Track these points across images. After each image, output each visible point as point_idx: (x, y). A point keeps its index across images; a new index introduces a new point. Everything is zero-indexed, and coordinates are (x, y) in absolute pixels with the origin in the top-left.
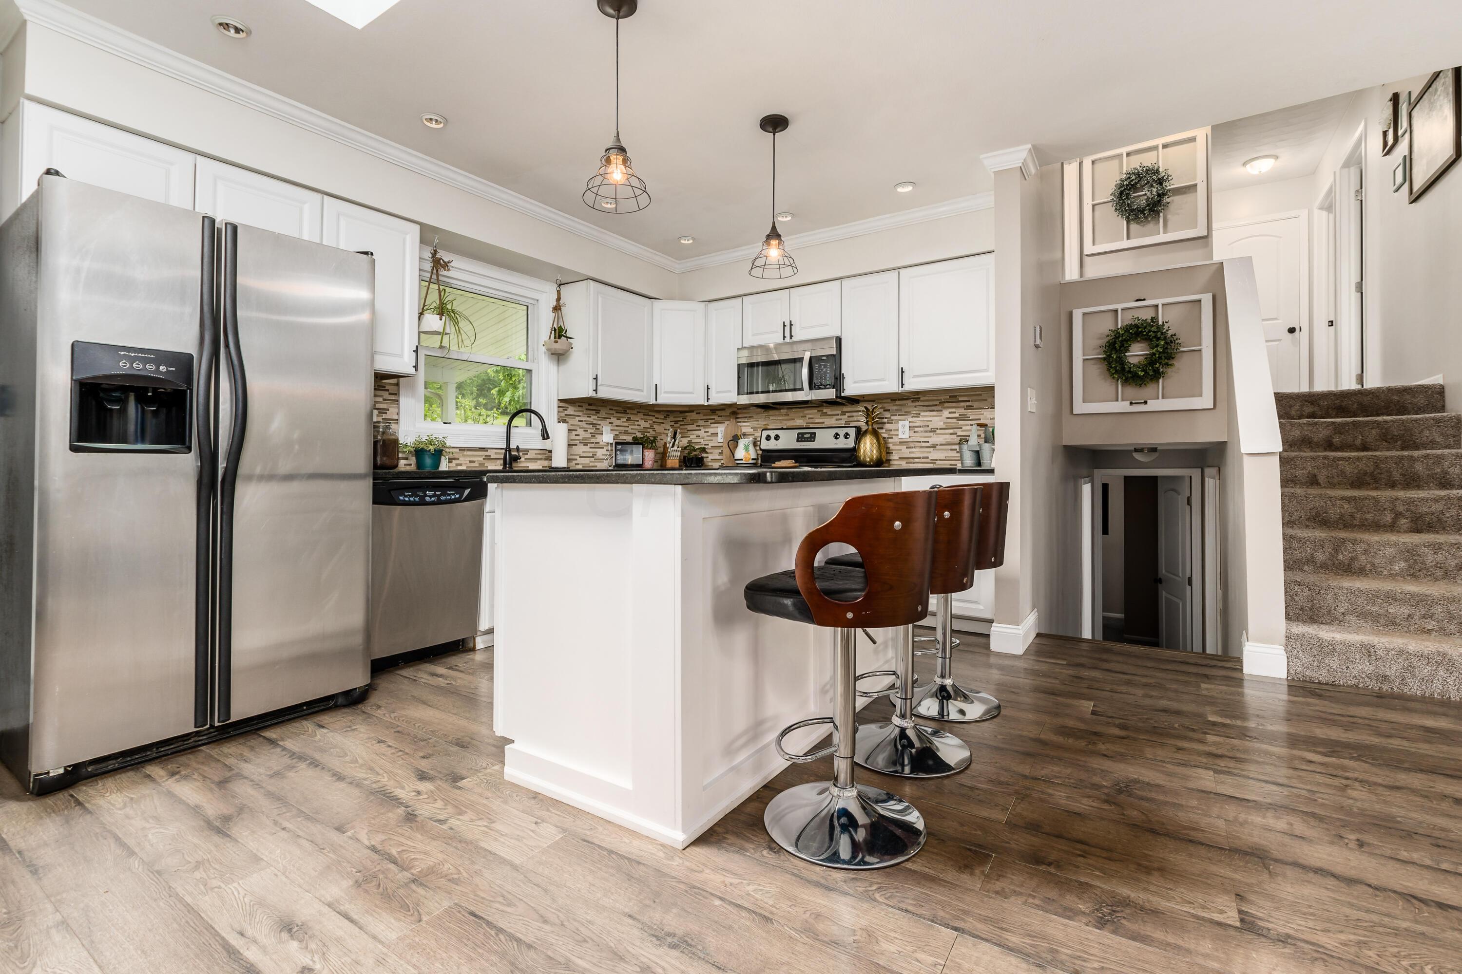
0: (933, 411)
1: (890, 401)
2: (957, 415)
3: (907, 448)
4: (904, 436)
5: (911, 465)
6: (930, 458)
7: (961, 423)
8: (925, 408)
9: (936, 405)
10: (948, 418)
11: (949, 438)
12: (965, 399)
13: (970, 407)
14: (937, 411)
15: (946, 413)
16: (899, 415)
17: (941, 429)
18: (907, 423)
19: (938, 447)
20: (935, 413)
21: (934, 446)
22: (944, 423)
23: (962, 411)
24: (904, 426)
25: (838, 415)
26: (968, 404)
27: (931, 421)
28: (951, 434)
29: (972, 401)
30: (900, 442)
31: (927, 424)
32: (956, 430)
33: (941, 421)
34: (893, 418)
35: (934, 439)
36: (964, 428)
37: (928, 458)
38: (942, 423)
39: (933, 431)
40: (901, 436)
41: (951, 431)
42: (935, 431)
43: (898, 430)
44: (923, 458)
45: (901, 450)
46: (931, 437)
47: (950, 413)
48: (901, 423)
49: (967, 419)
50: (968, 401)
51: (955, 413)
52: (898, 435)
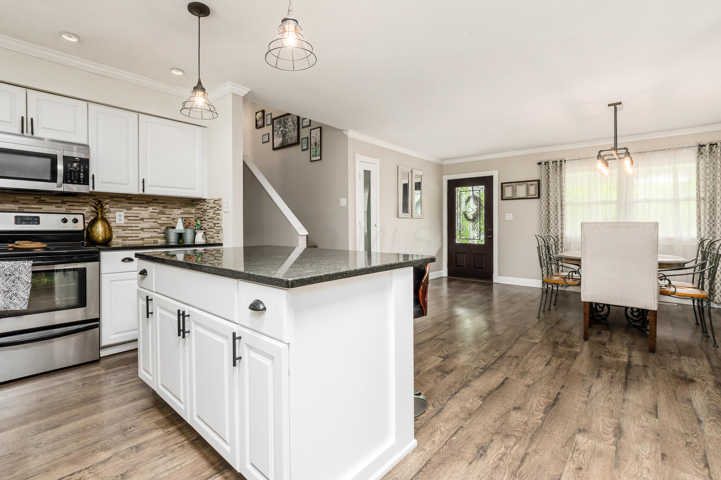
0: (142, 207)
1: (108, 197)
2: (157, 211)
3: (122, 230)
4: (120, 222)
5: (125, 242)
6: (140, 237)
7: (160, 216)
8: (136, 205)
9: (144, 204)
10: (151, 212)
11: (153, 224)
12: (163, 202)
13: (164, 207)
14: (144, 207)
15: (150, 209)
16: (116, 208)
17: (146, 219)
18: (123, 214)
19: (145, 230)
20: (143, 209)
21: (142, 229)
22: (149, 215)
23: (161, 209)
24: (120, 216)
25: (58, 203)
26: (164, 205)
27: (140, 213)
28: (154, 222)
29: (167, 203)
30: (117, 226)
31: (137, 215)
32: (157, 220)
33: (147, 214)
34: (111, 209)
35: (142, 225)
36: (162, 219)
37: (138, 237)
38: (148, 215)
39: (142, 219)
40: (118, 222)
41: (154, 220)
42: (144, 220)
43: (115, 218)
44: (135, 237)
45: (118, 232)
46: (140, 223)
47: (153, 209)
48: (118, 213)
49: (165, 214)
50: (165, 203)
51: (156, 209)
52: (115, 221)
